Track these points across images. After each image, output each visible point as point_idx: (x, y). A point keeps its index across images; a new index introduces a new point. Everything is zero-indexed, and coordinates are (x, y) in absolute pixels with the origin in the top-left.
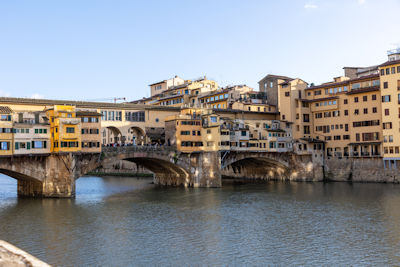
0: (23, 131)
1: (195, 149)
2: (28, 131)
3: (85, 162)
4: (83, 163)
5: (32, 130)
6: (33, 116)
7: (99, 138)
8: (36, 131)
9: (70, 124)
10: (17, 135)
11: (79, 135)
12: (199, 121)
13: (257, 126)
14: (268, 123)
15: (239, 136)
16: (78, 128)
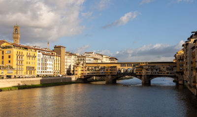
4: (113, 77)
6: (103, 67)
7: (116, 72)
9: (107, 69)
10: (100, 71)
11: (109, 71)
12: (142, 67)
13: (164, 68)
14: (168, 67)
15: (155, 71)
16: (109, 70)
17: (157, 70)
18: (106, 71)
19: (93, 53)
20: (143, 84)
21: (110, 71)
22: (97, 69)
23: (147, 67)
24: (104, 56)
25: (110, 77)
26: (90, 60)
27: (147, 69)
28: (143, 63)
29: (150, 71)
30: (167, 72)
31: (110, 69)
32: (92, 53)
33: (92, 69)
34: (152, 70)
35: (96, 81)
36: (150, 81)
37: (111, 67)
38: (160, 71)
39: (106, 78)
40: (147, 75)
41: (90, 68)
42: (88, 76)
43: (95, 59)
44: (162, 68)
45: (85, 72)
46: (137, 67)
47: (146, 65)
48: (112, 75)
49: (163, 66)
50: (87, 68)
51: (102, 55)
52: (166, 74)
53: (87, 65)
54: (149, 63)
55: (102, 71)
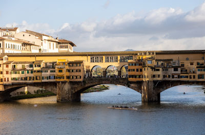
0: (45, 71)
1: (138, 79)
2: (47, 72)
3: (76, 86)
4: (75, 86)
5: (49, 71)
6: (52, 64)
7: (81, 74)
8: (51, 71)
9: (61, 68)
10: (43, 73)
11: (65, 73)
12: (141, 63)
13: (192, 64)
14: (201, 62)
15: (172, 71)
16: (64, 70)
17: (176, 69)
18: (57, 73)
19: (18, 31)
20: (144, 102)
21: (68, 74)
22: (36, 69)
23: (154, 63)
24: (44, 37)
25: (67, 87)
26: (14, 47)
27: (154, 68)
28: (145, 53)
29: (160, 73)
30: (199, 73)
31: (67, 67)
32: (15, 29)
33: (24, 69)
34: (165, 69)
35: (30, 96)
36: (159, 96)
37: (70, 64)
38: (184, 71)
39: (57, 90)
40: (155, 82)
41: (19, 67)
42: (13, 84)
43: (25, 44)
44: (187, 65)
45: (6, 76)
46: (132, 64)
47: (152, 58)
48: (71, 83)
49: (187, 59)
50: (11, 66)
51: (40, 36)
52: (197, 79)
53: (11, 59)
54: (158, 53)
55: (49, 73)
